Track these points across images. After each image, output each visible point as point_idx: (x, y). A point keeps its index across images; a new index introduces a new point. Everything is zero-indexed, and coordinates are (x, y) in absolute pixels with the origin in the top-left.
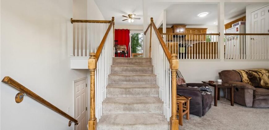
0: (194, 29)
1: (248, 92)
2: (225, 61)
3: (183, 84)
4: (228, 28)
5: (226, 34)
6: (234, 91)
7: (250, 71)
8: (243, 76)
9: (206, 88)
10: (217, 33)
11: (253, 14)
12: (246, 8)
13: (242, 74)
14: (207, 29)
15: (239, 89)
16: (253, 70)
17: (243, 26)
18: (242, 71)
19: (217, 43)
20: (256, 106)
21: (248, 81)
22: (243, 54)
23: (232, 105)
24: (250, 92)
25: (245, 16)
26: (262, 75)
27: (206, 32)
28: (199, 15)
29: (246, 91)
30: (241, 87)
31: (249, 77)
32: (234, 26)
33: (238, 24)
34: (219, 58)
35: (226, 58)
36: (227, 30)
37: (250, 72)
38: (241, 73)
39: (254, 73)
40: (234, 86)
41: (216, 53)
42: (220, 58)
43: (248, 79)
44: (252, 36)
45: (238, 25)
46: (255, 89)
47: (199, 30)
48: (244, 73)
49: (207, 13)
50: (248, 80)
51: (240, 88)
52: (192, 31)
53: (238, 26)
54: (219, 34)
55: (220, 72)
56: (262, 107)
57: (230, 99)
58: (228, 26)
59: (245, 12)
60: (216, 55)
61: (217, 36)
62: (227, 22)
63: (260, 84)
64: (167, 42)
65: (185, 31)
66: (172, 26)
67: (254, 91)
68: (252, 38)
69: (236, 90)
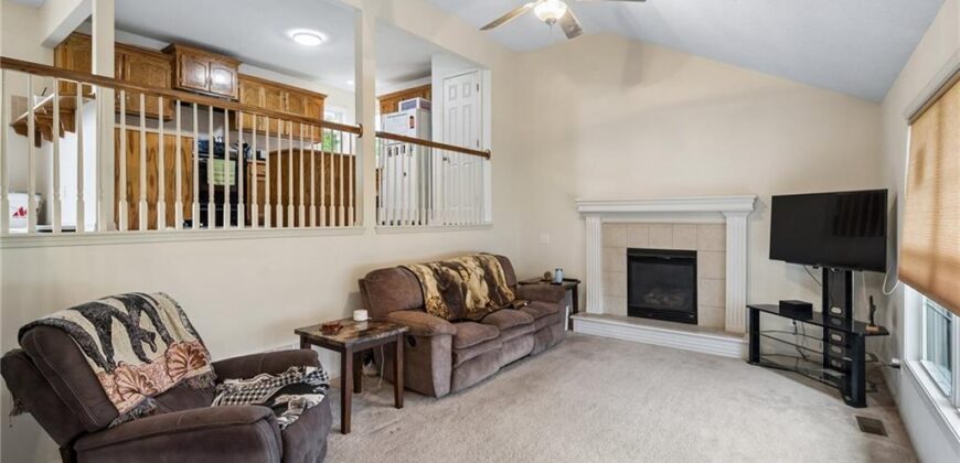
0: (276, 89)
1: (440, 347)
2: (377, 233)
3: (192, 373)
4: (389, 112)
5: (382, 135)
6: (405, 348)
7: (443, 264)
8: (426, 288)
9: (304, 374)
10: (352, 124)
11: (448, 83)
12: (433, 63)
13: (424, 279)
14: (326, 100)
15: (418, 341)
16: (450, 261)
17: (424, 113)
18: (425, 269)
19: (354, 158)
20: (459, 386)
21: (440, 301)
22: (427, 208)
23: (398, 405)
24: (445, 345)
25: (430, 85)
26: (469, 274)
27: (320, 109)
28: (291, 33)
29: (435, 344)
30: (423, 331)
31: (442, 288)
32: (403, 109)
33: (414, 106)
34: (361, 224)
35: (381, 219)
36: (385, 115)
37: (444, 268)
38: (422, 274)
39: (452, 272)
40: (404, 333)
41: (351, 203)
42: (364, 224)
43: (438, 294)
44: (446, 151)
45: (414, 110)
46: (454, 328)
47: (298, 95)
48: (428, 273)
49: (324, 37)
50: (438, 298)
51: (418, 337)
52: (267, 94)
53: (413, 112)
54: (358, 131)
55: (363, 277)
56: (472, 384)
57: (392, 379)
58: (390, 104)
59: (428, 74)
60: (351, 209)
61: (354, 136)
62: (384, 88)
63: (465, 305)
64: (123, 126)
65: (235, 87)
66: (166, 45)
67: (454, 338)
68: (446, 155)
69: (408, 345)
